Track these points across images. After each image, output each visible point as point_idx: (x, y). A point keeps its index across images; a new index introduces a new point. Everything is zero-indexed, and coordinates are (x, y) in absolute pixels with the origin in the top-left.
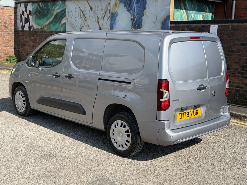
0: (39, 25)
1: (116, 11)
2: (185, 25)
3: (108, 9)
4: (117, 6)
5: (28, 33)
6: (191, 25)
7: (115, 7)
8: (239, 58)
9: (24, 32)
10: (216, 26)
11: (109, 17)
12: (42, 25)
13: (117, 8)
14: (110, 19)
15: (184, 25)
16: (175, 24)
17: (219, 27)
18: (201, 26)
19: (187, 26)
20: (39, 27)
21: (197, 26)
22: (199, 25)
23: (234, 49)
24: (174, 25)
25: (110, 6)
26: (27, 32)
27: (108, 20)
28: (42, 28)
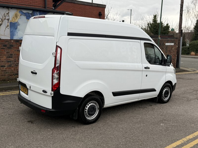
1: (16, 21)
3: (6, 18)
4: (18, 17)
7: (15, 18)
11: (8, 26)
13: (18, 18)
14: (9, 27)
25: (9, 16)
27: (7, 28)
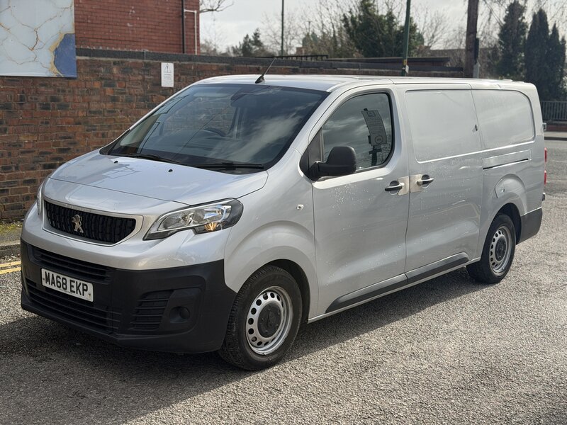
2: (112, 60)
6: (125, 60)
10: (171, 66)
15: (109, 59)
16: (90, 56)
17: (175, 67)
18: (145, 63)
19: (115, 63)
21: (136, 63)
22: (140, 61)
24: (88, 58)
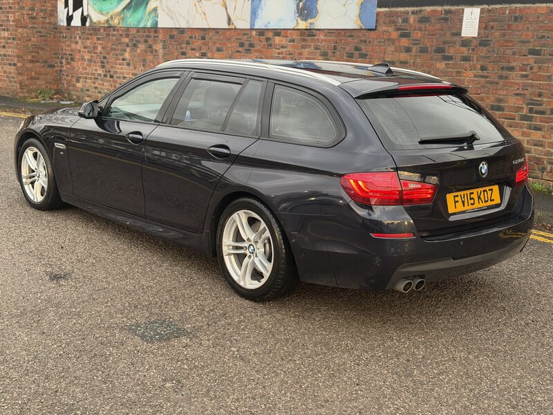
0: (102, 14)
2: (410, 9)
5: (79, 32)
6: (423, 8)
8: (523, 83)
9: (72, 30)
10: (477, 11)
12: (108, 13)
15: (407, 9)
16: (389, 7)
17: (482, 12)
18: (445, 10)
20: (103, 19)
21: (435, 11)
22: (439, 8)
23: (513, 64)
24: (387, 9)
26: (77, 30)
28: (108, 21)
